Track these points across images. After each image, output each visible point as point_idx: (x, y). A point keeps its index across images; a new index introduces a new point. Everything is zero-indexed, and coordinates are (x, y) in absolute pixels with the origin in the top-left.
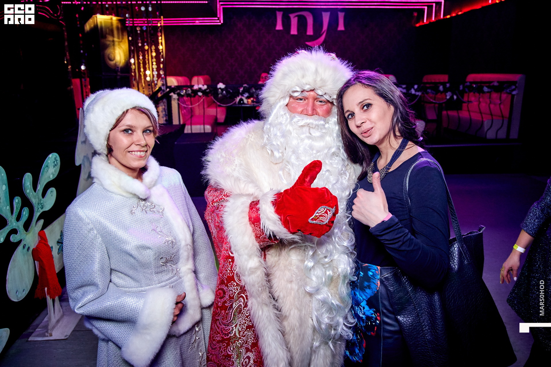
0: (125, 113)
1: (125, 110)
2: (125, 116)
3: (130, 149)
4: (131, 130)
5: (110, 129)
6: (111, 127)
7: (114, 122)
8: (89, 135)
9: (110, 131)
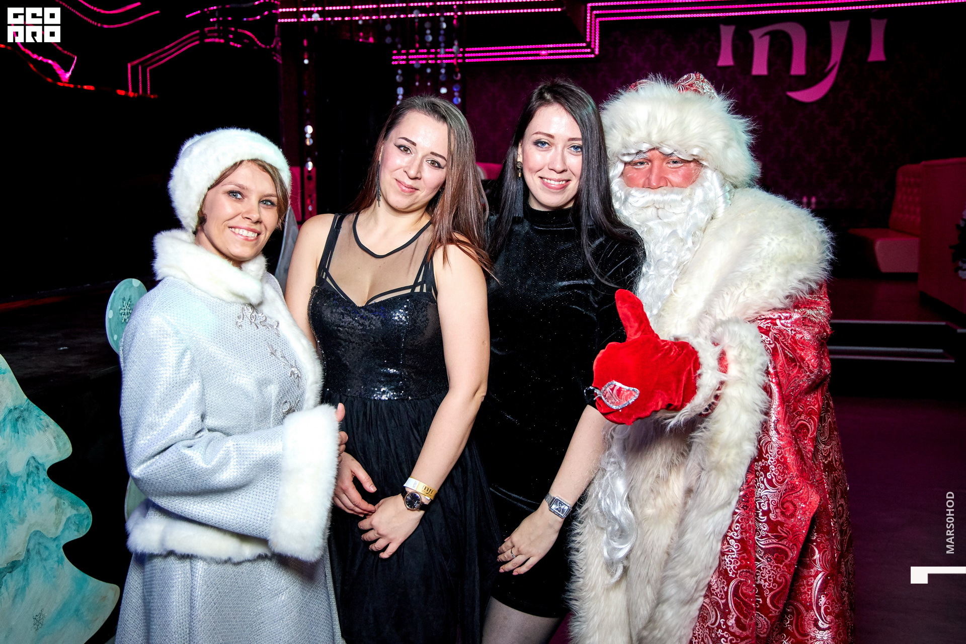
0: (236, 165)
1: (238, 160)
2: (236, 168)
3: (232, 223)
4: (240, 193)
5: (209, 186)
6: (212, 182)
7: (217, 175)
8: (175, 190)
9: (209, 189)
